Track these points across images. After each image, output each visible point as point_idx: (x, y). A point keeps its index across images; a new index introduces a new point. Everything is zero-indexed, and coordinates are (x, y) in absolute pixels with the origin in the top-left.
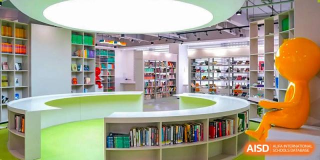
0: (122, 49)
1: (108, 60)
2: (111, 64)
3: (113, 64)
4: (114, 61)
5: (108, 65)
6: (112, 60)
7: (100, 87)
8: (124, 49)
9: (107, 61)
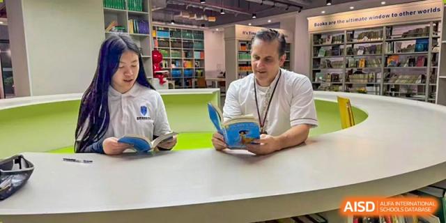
0: (213, 30)
1: (195, 45)
2: (199, 51)
3: (202, 51)
4: (203, 48)
5: (195, 53)
6: (200, 45)
7: (162, 82)
8: (217, 30)
9: (192, 47)
